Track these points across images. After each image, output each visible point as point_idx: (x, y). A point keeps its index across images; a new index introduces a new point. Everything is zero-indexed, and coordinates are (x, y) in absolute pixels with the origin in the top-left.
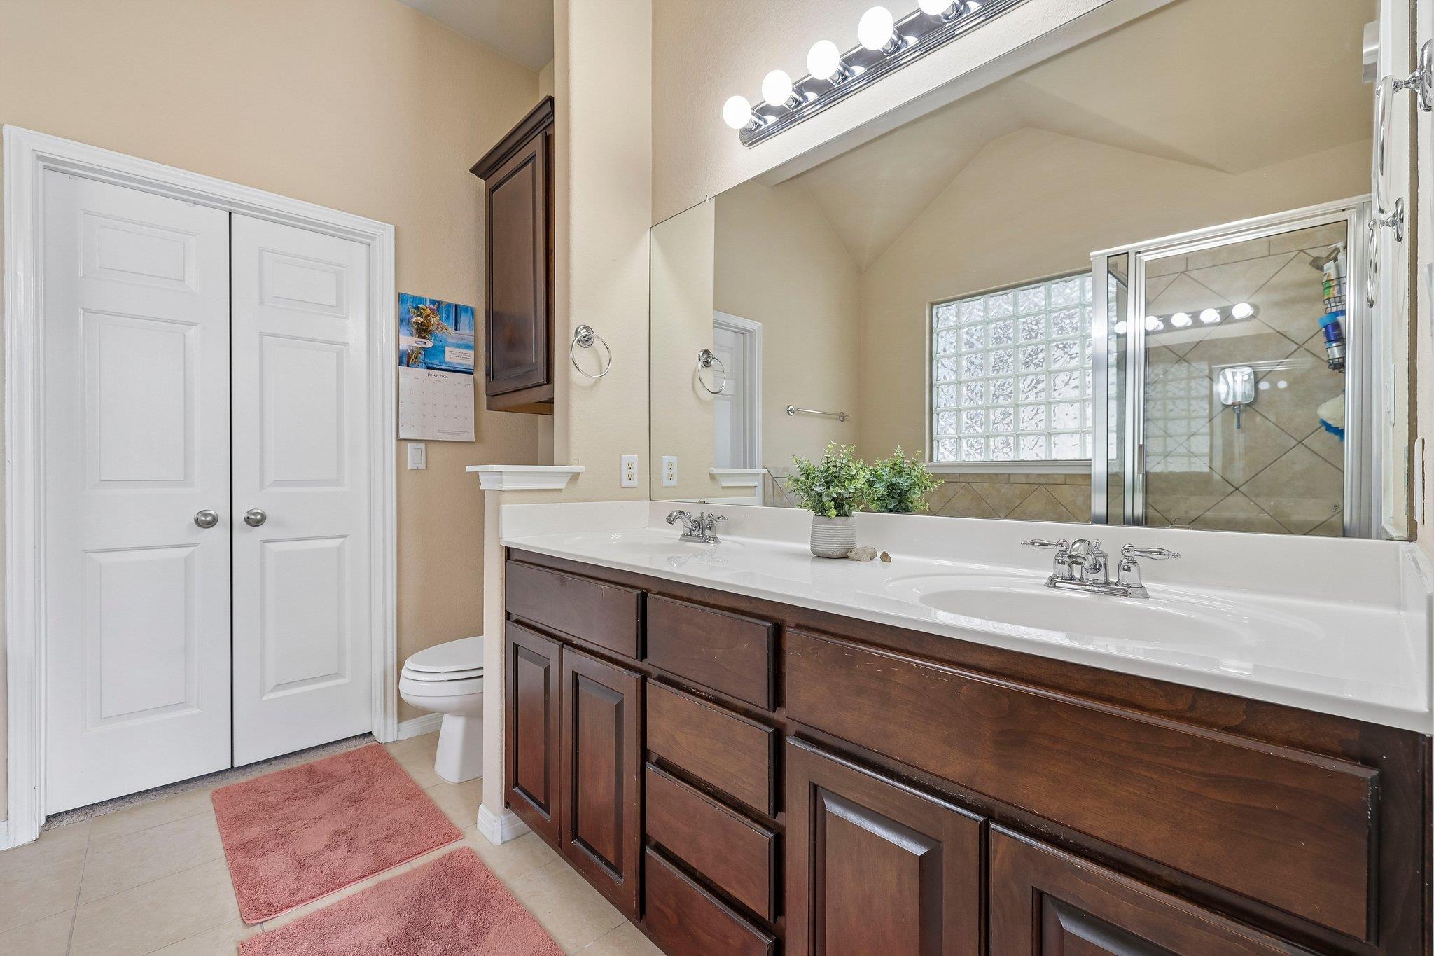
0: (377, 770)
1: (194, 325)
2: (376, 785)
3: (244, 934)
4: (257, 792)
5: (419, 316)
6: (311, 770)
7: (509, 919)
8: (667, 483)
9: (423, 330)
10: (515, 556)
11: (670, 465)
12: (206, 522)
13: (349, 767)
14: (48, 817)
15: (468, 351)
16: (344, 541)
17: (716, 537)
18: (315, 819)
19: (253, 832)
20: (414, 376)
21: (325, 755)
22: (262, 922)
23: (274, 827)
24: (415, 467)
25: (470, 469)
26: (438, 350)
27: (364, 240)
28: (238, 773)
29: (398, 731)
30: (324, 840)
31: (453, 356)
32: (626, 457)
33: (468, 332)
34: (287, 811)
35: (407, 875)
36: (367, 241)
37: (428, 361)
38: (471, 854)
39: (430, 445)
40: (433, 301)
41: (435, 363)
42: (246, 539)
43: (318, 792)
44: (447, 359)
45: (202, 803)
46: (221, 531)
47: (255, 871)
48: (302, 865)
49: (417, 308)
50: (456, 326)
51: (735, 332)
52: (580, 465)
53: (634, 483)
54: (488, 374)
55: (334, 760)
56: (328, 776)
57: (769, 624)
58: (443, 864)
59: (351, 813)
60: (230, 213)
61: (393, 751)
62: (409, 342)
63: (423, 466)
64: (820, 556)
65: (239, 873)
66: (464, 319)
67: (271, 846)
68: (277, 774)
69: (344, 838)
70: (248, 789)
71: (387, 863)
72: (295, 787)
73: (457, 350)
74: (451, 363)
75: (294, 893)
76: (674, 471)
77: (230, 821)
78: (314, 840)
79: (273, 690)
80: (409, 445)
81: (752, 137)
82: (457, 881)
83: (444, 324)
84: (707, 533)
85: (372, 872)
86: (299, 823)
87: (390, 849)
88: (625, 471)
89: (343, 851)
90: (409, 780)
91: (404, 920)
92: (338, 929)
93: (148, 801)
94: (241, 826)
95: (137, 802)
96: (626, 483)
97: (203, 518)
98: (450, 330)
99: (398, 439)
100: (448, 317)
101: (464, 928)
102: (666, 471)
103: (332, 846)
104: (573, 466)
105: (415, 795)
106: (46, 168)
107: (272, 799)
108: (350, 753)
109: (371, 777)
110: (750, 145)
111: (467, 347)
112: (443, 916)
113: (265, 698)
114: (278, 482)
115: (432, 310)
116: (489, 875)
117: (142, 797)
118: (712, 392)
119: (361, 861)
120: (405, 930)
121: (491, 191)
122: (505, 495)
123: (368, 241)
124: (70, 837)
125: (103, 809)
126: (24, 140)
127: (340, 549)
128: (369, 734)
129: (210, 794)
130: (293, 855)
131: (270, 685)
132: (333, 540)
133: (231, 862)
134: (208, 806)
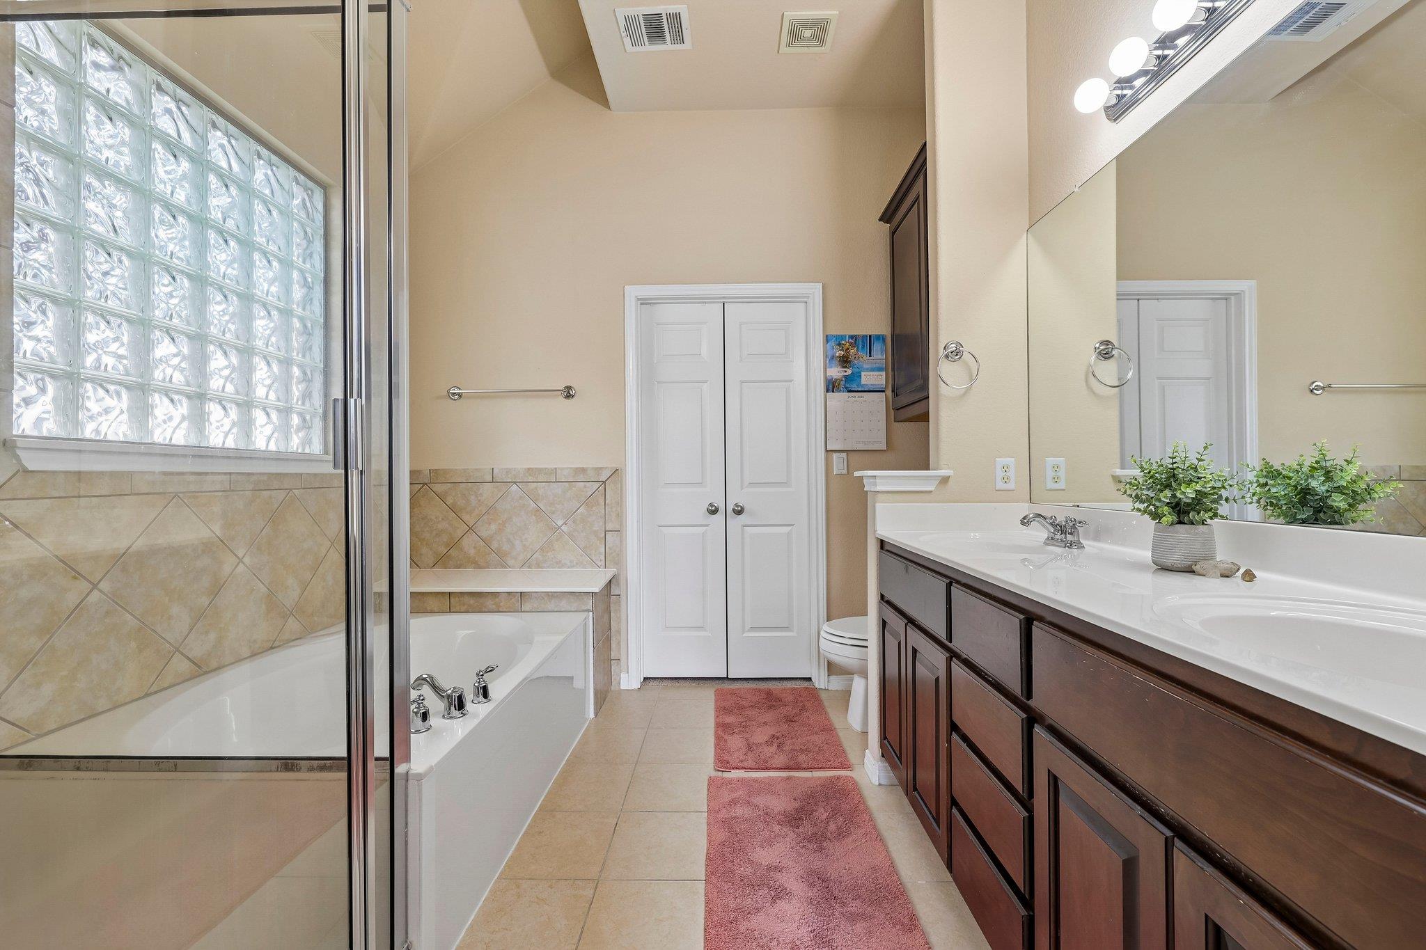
0: (808, 705)
1: (706, 382)
2: (805, 715)
3: (714, 774)
4: (736, 695)
5: (840, 350)
6: (769, 693)
7: (865, 835)
8: (1050, 484)
9: (845, 361)
10: (887, 547)
11: (1056, 468)
12: (713, 511)
13: (791, 698)
14: (645, 679)
15: (881, 373)
16: (791, 530)
17: (1079, 542)
18: (763, 723)
19: (730, 719)
20: (838, 399)
21: (779, 685)
22: (723, 771)
23: (742, 720)
24: (839, 472)
25: (857, 474)
26: (856, 376)
27: (802, 299)
28: (730, 682)
29: (828, 682)
30: (766, 738)
31: (871, 378)
32: (1001, 461)
33: (880, 357)
34: (750, 713)
35: (807, 779)
36: (804, 300)
37: (848, 386)
38: (855, 783)
39: (851, 454)
40: (852, 336)
41: (854, 387)
42: (735, 522)
43: (770, 707)
44: (863, 382)
45: (709, 694)
46: (720, 517)
47: (726, 741)
48: (750, 748)
49: (839, 344)
50: (870, 353)
51: (1212, 299)
52: (949, 469)
53: (1011, 485)
54: (893, 391)
55: (783, 690)
56: (778, 699)
57: (1022, 617)
58: (832, 780)
59: (785, 727)
60: (724, 305)
61: (823, 696)
62: (836, 372)
63: (845, 471)
64: (1164, 569)
65: (719, 739)
66: (877, 347)
67: (736, 730)
68: (751, 689)
69: (777, 741)
70: (732, 693)
71: (798, 767)
72: (758, 700)
73: (871, 373)
74: (867, 385)
75: (741, 761)
76: (1062, 473)
77: (721, 710)
78: (760, 736)
79: (749, 631)
80: (835, 455)
81: (1117, 110)
82: (838, 795)
83: (861, 353)
84: (1069, 538)
85: (787, 768)
86: (754, 722)
87: (802, 758)
88: (1000, 474)
89: (773, 749)
90: (827, 718)
91: (796, 805)
92: (759, 793)
93: (686, 685)
94: (725, 714)
95: (682, 683)
96: (1000, 485)
97: (711, 508)
98: (865, 358)
99: (827, 451)
100: (863, 347)
101: (832, 827)
102: (1050, 473)
103: (769, 743)
104: (943, 471)
105: (828, 729)
106: (641, 304)
107: (743, 703)
108: (795, 689)
109: (804, 709)
110: (1115, 120)
111: (879, 369)
112: (822, 813)
113: (746, 635)
114: (751, 484)
115: (851, 344)
116: (862, 800)
117: (684, 681)
118: (1114, 387)
119: (780, 760)
120: (796, 810)
121: (893, 233)
122: (880, 496)
123: (806, 300)
124: (654, 690)
125: (666, 683)
126: (633, 292)
127: (789, 534)
128: (809, 679)
129: (714, 689)
130: (747, 740)
131: (748, 626)
132: (785, 527)
133: (716, 732)
134: (712, 697)
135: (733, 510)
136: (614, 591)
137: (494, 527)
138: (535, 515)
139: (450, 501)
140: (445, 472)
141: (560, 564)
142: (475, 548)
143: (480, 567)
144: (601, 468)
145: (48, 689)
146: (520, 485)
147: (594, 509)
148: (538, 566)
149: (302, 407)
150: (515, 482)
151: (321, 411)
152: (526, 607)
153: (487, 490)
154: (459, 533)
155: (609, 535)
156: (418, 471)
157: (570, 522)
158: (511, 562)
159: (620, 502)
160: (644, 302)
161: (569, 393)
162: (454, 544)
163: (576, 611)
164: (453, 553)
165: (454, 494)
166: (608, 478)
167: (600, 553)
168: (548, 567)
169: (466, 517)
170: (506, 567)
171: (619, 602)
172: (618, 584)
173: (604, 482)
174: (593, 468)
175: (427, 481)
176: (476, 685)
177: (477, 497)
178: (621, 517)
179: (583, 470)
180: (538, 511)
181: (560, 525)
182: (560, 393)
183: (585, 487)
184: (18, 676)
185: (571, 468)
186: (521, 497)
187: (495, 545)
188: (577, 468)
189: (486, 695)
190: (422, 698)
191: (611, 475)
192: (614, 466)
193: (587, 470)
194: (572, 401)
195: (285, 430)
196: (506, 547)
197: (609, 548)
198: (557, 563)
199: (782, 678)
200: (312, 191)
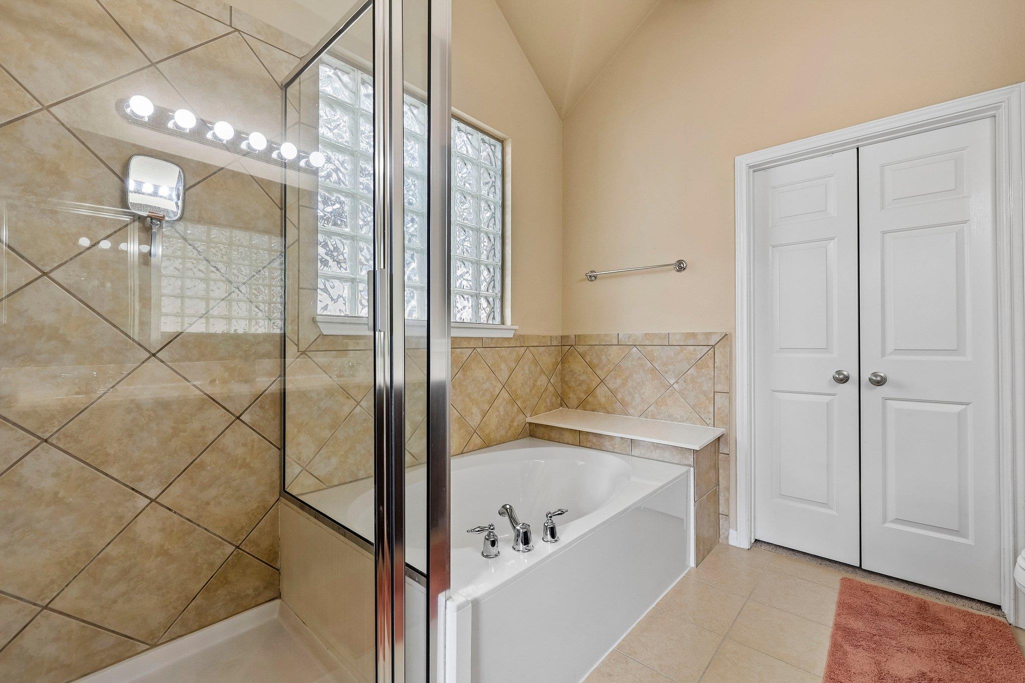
0: (993, 647)
1: (833, 238)
4: (872, 596)
6: (923, 607)
12: (841, 380)
13: (962, 626)
14: (756, 540)
16: (965, 408)
18: (909, 649)
19: (857, 624)
21: (942, 601)
23: (874, 632)
28: (865, 574)
30: (911, 673)
34: (888, 625)
42: (871, 395)
43: (923, 629)
45: (834, 579)
46: (850, 388)
47: (846, 654)
48: (883, 678)
55: (948, 609)
56: (938, 621)
59: (945, 667)
60: (858, 149)
65: (836, 648)
67: (863, 643)
68: (892, 592)
70: (865, 589)
72: (902, 611)
77: (844, 607)
78: (901, 666)
79: (893, 521)
86: (894, 643)
94: (850, 613)
97: (837, 376)
106: (754, 171)
107: (880, 608)
113: (886, 525)
114: (897, 351)
124: (765, 555)
125: (780, 551)
126: (743, 161)
127: (960, 416)
128: (998, 607)
129: (841, 577)
130: (878, 663)
131: (891, 515)
132: (956, 406)
133: (833, 636)
134: (837, 586)
135: (870, 379)
136: (723, 449)
137: (619, 381)
138: (651, 374)
139: (588, 359)
140: (585, 336)
141: (671, 417)
142: (605, 397)
143: (608, 412)
144: (710, 333)
145: (334, 461)
146: (639, 348)
147: (703, 370)
148: (653, 417)
149: (487, 293)
150: (635, 346)
151: (500, 295)
152: (636, 452)
153: (614, 351)
154: (594, 384)
155: (718, 396)
156: (568, 336)
157: (681, 381)
158: (631, 411)
159: (730, 364)
160: (756, 168)
161: (680, 266)
162: (591, 392)
163: (678, 464)
164: (590, 399)
165: (590, 354)
166: (717, 343)
167: (709, 412)
168: (662, 419)
169: (599, 372)
170: (627, 415)
171: (728, 461)
172: (727, 444)
173: (713, 346)
174: (702, 333)
175: (573, 343)
176: (546, 524)
177: (606, 356)
178: (730, 380)
179: (694, 335)
180: (653, 370)
181: (672, 383)
182: (672, 267)
183: (695, 350)
184: (319, 451)
185: (682, 333)
186: (639, 358)
187: (619, 396)
188: (687, 333)
189: (553, 535)
190: (492, 527)
191: (721, 339)
192: (724, 331)
193: (697, 335)
194: (683, 273)
195: (477, 308)
196: (628, 399)
197: (719, 409)
198: (669, 416)
199: (945, 592)
200: (495, 146)
